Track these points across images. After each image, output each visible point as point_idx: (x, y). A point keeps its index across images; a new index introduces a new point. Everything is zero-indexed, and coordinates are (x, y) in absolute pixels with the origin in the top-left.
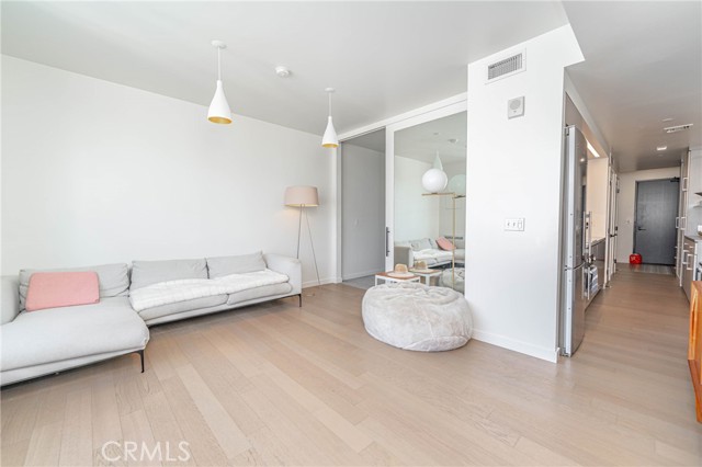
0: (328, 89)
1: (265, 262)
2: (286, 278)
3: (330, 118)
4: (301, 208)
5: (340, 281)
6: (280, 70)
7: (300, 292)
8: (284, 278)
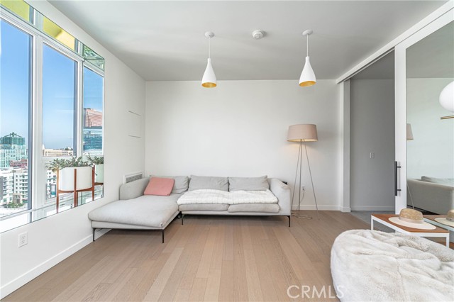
0: (304, 33)
1: (268, 184)
2: (276, 200)
3: (307, 58)
4: (301, 143)
5: (348, 210)
6: (255, 33)
7: (289, 214)
8: (274, 200)
